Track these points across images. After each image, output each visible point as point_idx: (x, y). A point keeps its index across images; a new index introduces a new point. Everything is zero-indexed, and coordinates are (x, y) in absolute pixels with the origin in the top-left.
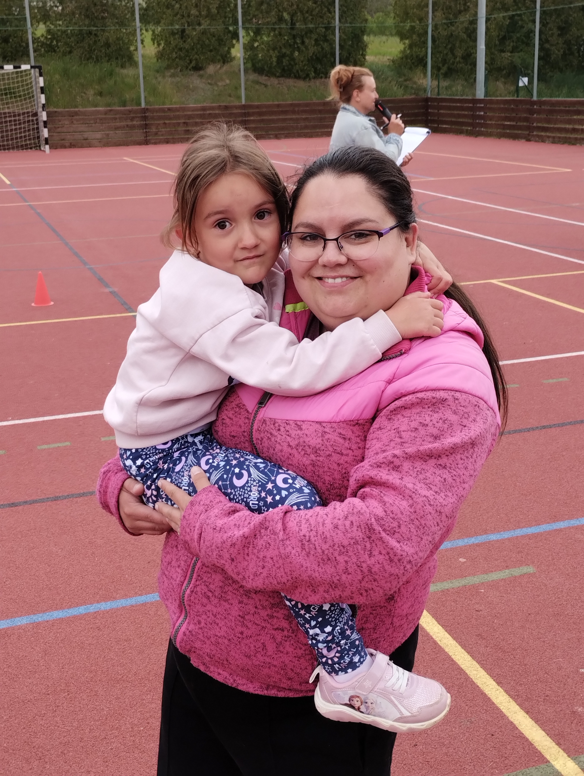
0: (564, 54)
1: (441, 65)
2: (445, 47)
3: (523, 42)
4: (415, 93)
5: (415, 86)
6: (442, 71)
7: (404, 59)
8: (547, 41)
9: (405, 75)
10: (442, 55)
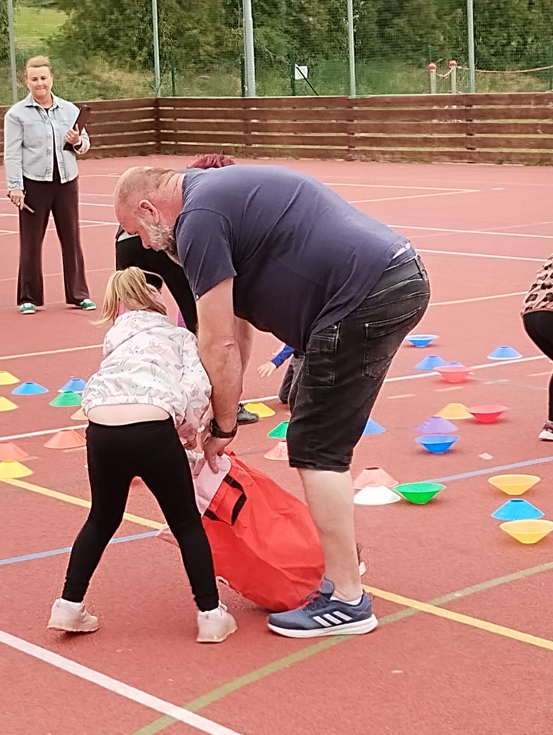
0: (330, 31)
1: (136, 48)
2: (142, 20)
3: (264, 11)
4: (100, 95)
5: (98, 83)
6: (139, 58)
7: (73, 39)
8: (302, 9)
9: (77, 66)
10: (136, 31)
